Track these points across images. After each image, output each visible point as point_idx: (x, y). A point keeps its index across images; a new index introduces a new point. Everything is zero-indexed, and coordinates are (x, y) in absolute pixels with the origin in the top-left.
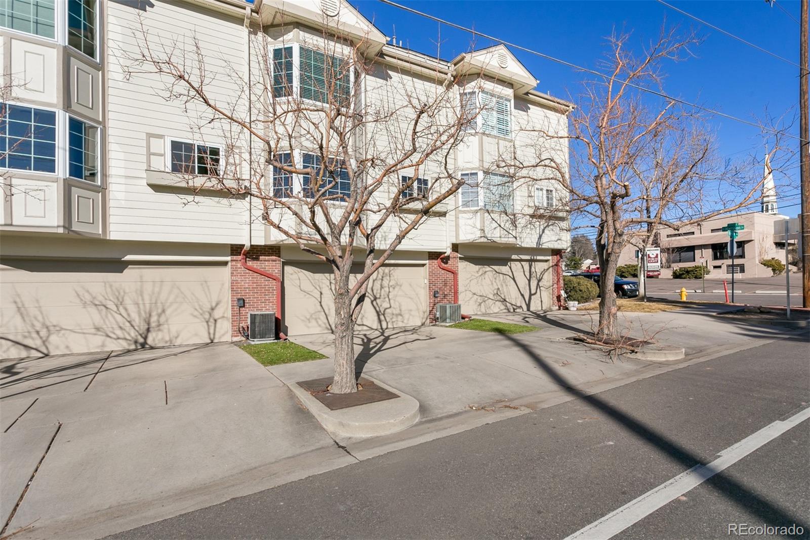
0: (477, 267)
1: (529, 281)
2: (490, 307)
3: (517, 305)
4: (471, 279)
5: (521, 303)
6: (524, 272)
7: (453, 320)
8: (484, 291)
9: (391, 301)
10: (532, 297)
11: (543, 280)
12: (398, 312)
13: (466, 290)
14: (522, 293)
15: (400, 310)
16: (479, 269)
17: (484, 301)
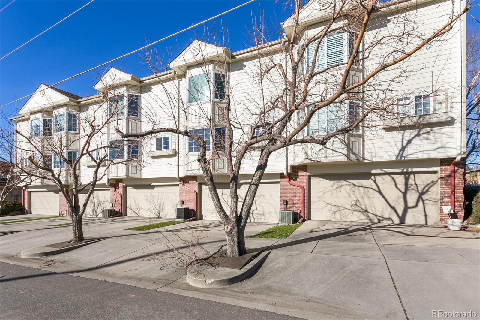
0: (332, 182)
1: (405, 194)
2: (346, 216)
3: (384, 217)
4: (325, 192)
5: (390, 214)
6: (396, 185)
7: (284, 222)
8: (340, 201)
9: (257, 205)
10: (409, 210)
11: (429, 193)
12: (262, 213)
13: (319, 201)
14: (393, 205)
15: (263, 212)
16: (334, 184)
17: (340, 211)
